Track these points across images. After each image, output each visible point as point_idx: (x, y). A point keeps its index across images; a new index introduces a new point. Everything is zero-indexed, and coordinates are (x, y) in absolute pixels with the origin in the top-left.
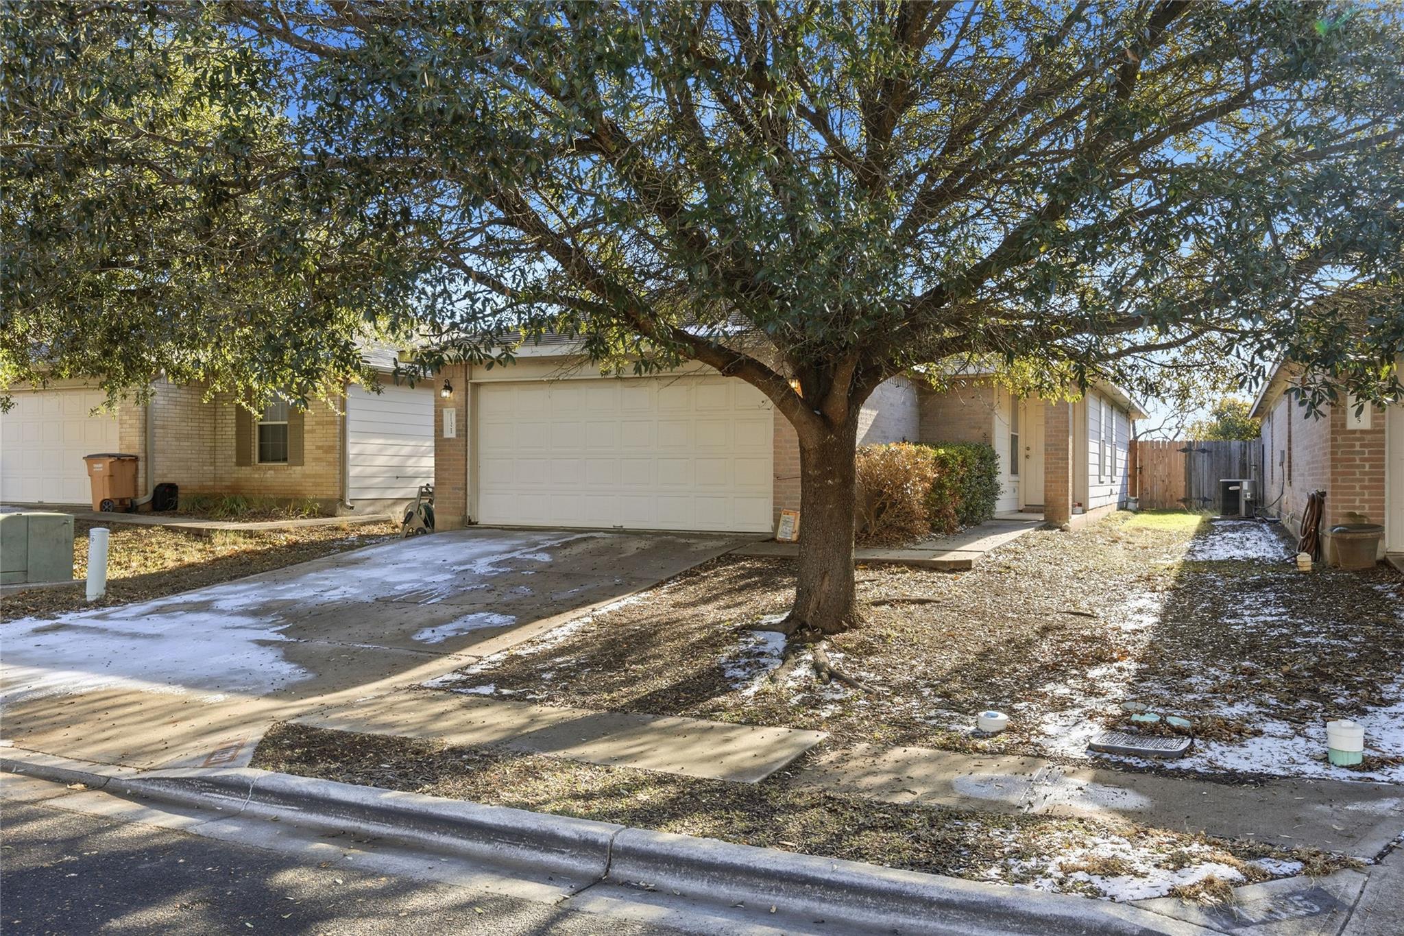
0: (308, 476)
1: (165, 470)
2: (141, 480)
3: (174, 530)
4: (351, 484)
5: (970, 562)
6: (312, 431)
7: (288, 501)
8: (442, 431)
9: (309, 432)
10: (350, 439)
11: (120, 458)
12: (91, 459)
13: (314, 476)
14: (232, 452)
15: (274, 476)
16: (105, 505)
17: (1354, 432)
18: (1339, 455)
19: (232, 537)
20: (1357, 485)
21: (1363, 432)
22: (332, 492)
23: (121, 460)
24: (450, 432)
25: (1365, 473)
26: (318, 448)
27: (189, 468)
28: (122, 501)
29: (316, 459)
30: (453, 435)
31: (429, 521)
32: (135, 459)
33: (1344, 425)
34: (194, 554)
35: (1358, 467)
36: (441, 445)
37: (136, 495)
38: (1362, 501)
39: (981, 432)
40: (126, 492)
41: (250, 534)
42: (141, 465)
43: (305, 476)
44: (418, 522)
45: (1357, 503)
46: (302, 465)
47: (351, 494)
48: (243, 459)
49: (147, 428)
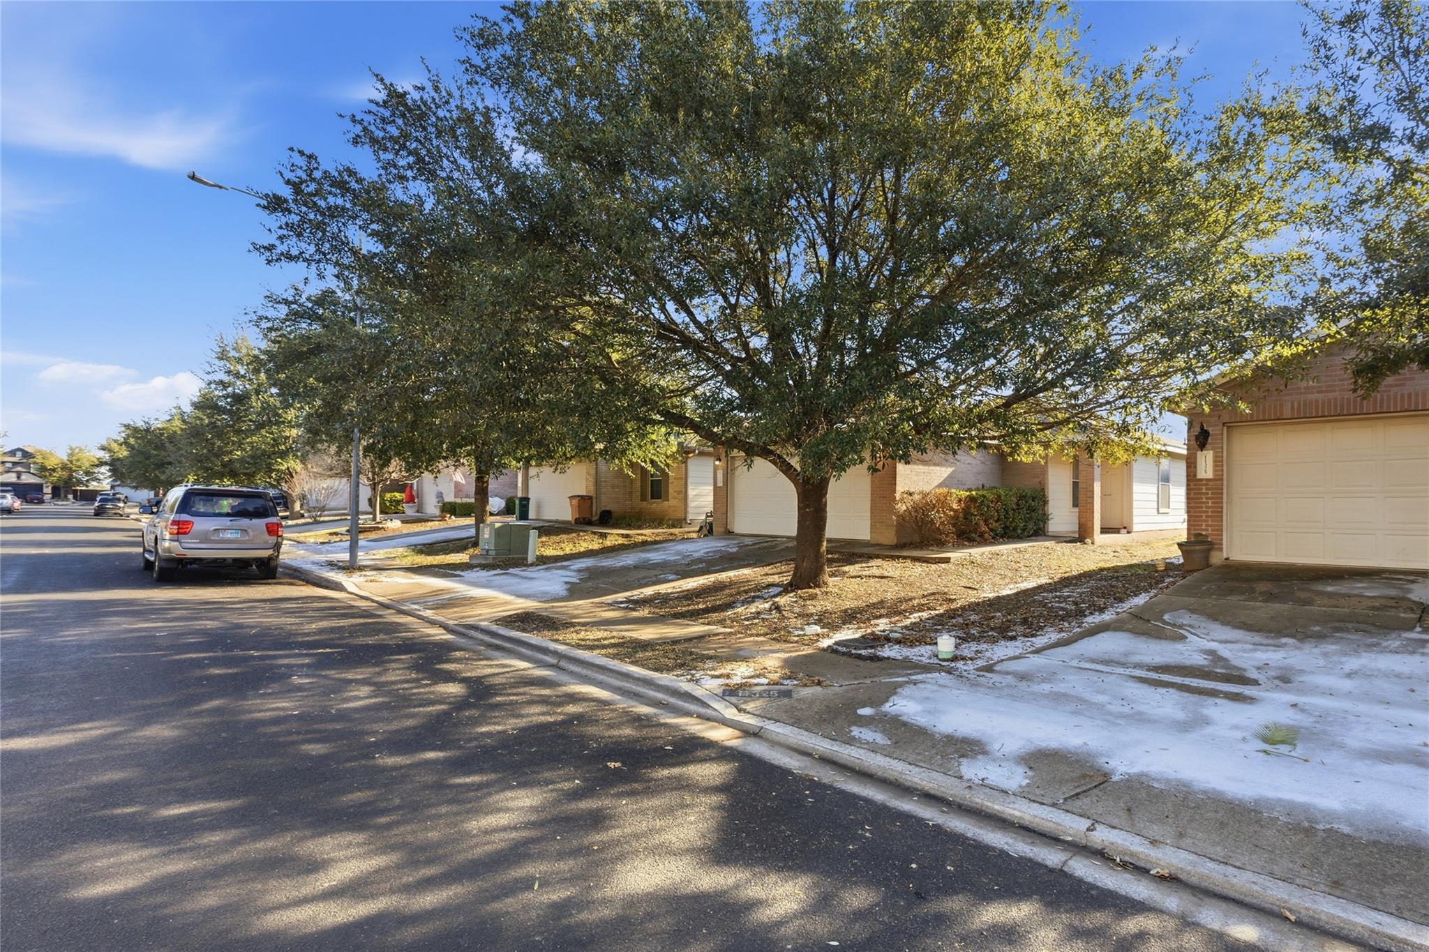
0: (671, 507)
1: (607, 503)
2: (594, 509)
3: (595, 533)
4: (690, 510)
5: (949, 558)
6: (672, 483)
7: (655, 520)
8: (717, 482)
10: (690, 487)
11: (582, 497)
12: (572, 498)
13: (673, 506)
14: (639, 494)
15: (656, 506)
16: (577, 521)
17: (1201, 480)
18: (1192, 496)
19: (617, 537)
20: (1204, 515)
21: (1207, 480)
22: (680, 515)
23: (582, 498)
24: (720, 484)
25: (1209, 507)
26: (675, 492)
27: (618, 503)
28: (584, 519)
29: (674, 498)
30: (720, 486)
31: (710, 532)
32: (590, 498)
33: (1195, 476)
34: (595, 545)
35: (1204, 503)
36: (716, 489)
37: (592, 516)
38: (1207, 525)
39: (1038, 480)
40: (587, 515)
41: (627, 536)
42: (594, 501)
43: (666, 506)
44: (705, 531)
45: (1204, 527)
46: (666, 500)
47: (690, 517)
48: (643, 498)
49: (597, 483)
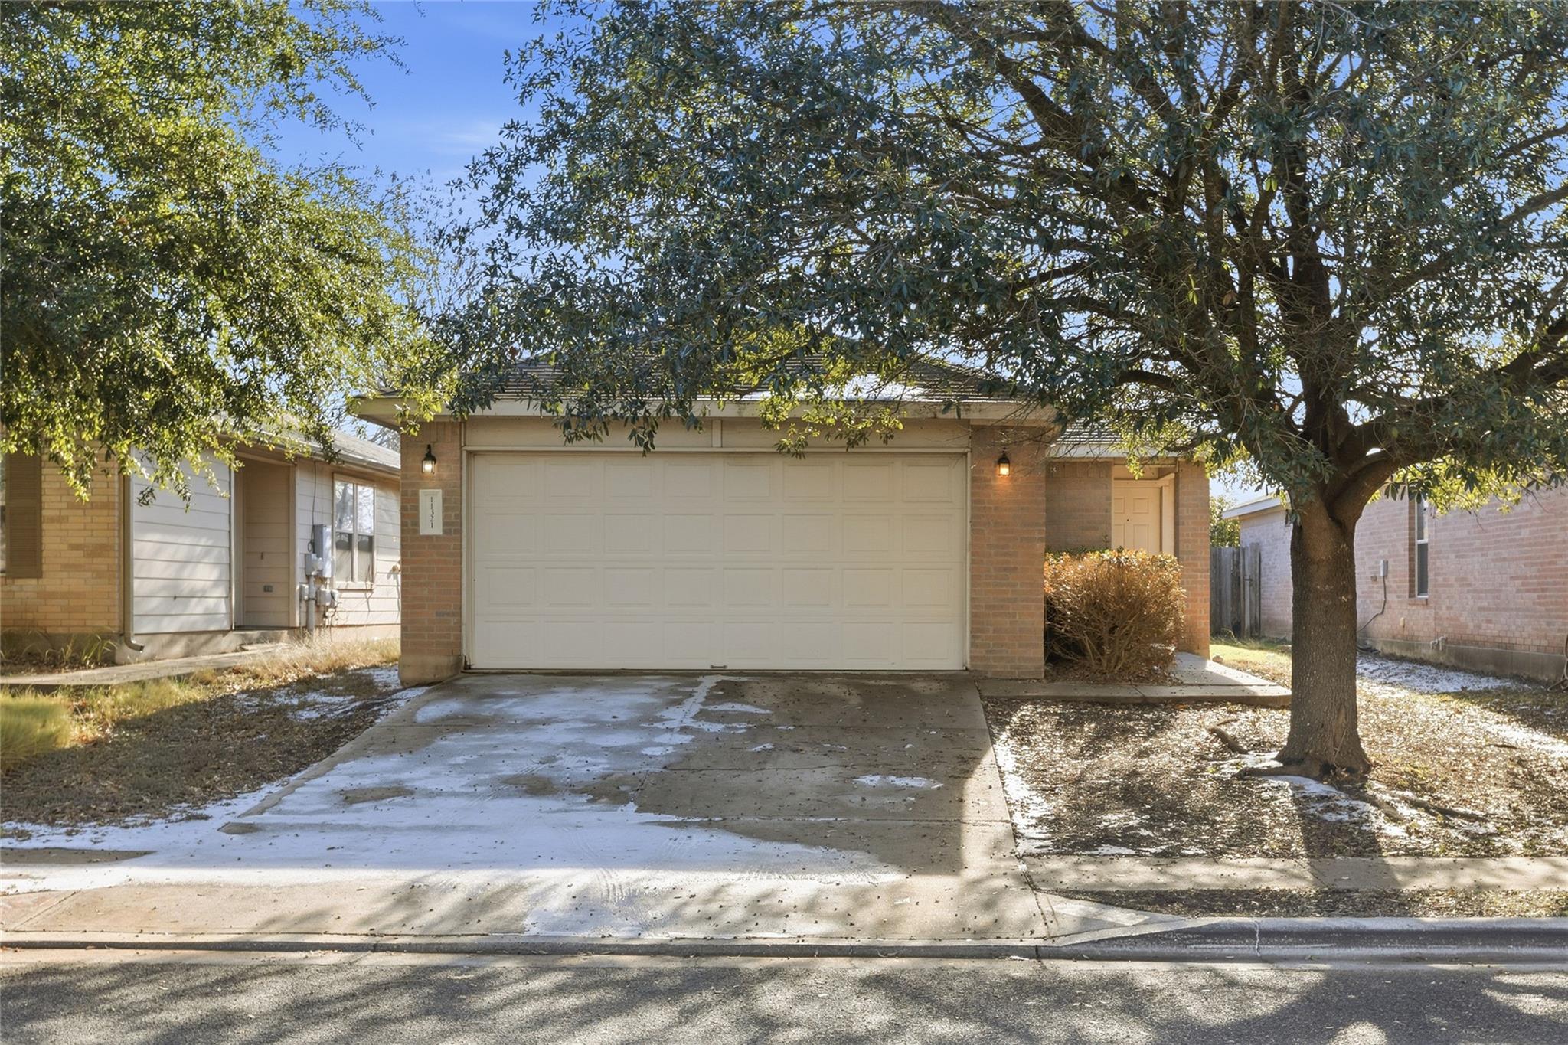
0: (52, 595)
6: (60, 519)
8: (416, 524)
9: (52, 520)
10: (135, 534)
13: (66, 595)
22: (101, 620)
24: (431, 524)
26: (74, 547)
29: (68, 567)
30: (438, 530)
43: (45, 596)
46: (38, 575)
